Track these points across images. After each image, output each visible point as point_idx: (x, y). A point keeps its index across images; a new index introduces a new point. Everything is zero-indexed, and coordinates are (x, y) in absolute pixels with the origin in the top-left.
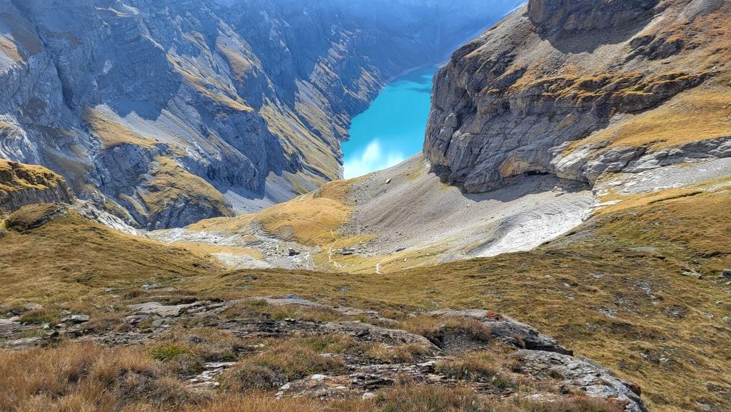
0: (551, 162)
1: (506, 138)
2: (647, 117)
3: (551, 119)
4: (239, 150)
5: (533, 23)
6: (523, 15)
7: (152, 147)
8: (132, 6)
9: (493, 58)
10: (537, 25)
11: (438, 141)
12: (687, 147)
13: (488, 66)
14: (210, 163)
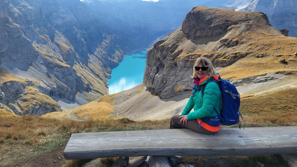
1: (176, 77)
2: (228, 68)
4: (64, 83)
5: (184, 33)
6: (180, 30)
7: (25, 82)
8: (17, 23)
9: (170, 46)
10: (186, 34)
11: (149, 78)
12: (244, 79)
13: (168, 49)
14: (51, 89)
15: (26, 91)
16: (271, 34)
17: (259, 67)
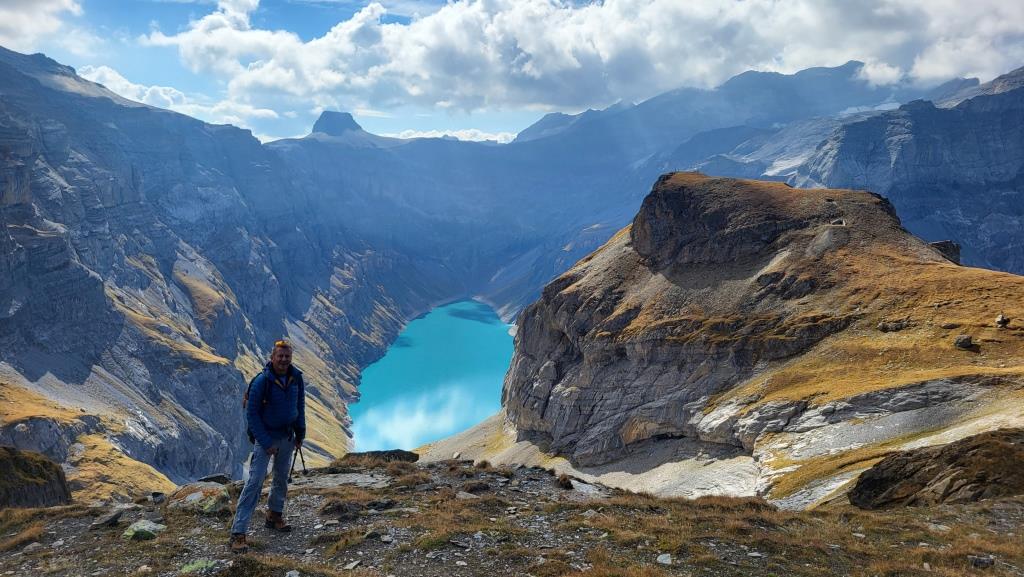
0: (690, 422)
1: (625, 393)
2: (797, 366)
3: (680, 368)
4: (206, 422)
5: (640, 254)
6: (627, 245)
7: (76, 421)
8: (55, 221)
9: (597, 294)
10: (646, 257)
11: (531, 399)
12: (854, 400)
13: (593, 303)
14: (161, 442)
15: (79, 450)
16: (912, 260)
17: (894, 360)
